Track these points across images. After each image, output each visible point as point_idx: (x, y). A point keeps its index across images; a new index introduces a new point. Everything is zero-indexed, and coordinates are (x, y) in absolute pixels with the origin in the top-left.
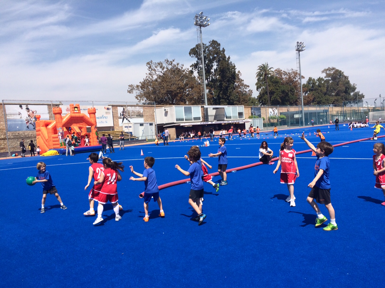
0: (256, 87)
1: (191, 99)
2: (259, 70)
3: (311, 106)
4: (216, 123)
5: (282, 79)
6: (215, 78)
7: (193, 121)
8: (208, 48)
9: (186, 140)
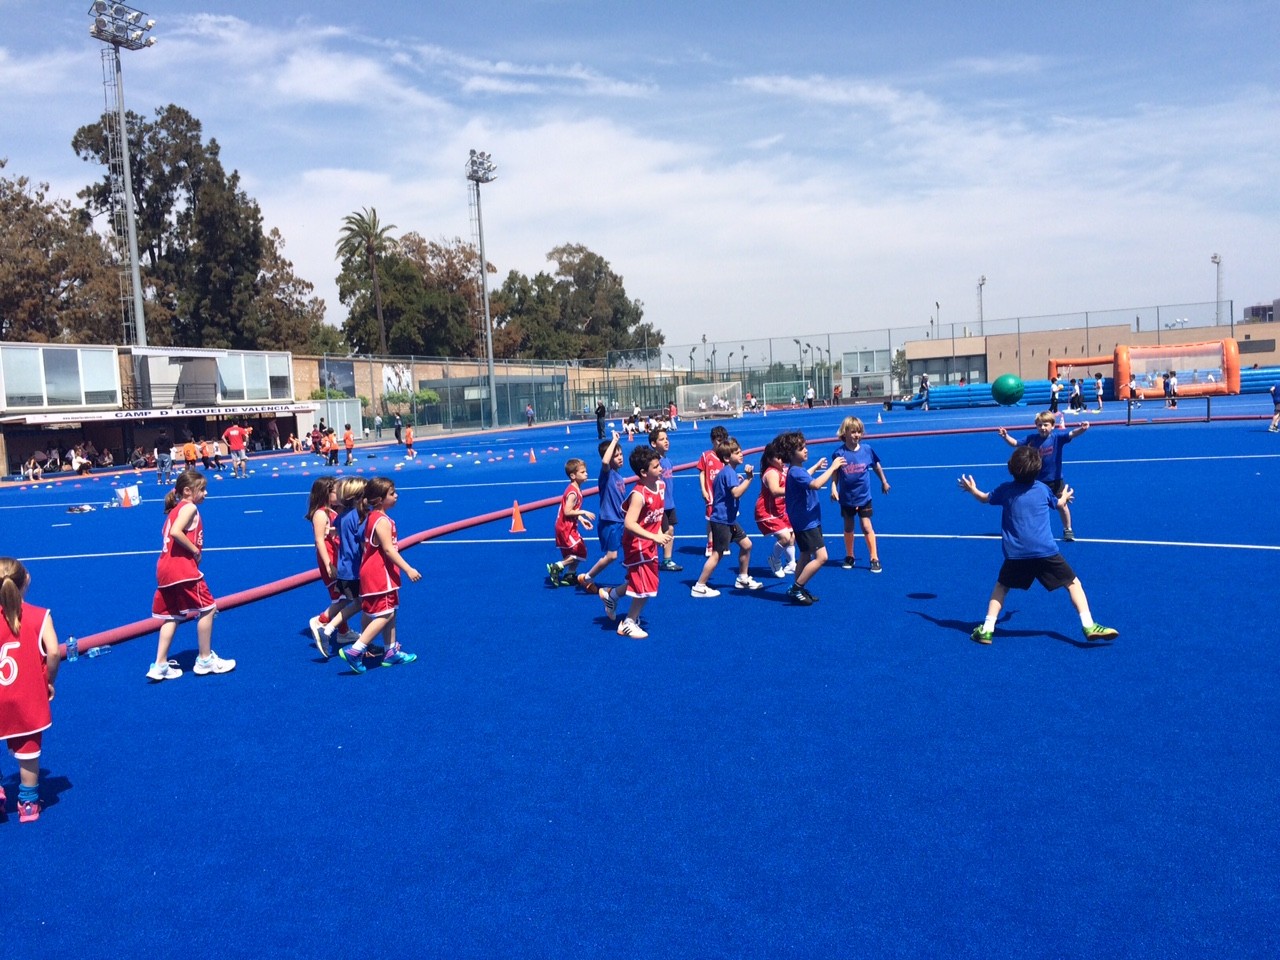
0: (337, 289)
1: (79, 319)
2: (348, 233)
3: (518, 362)
4: (181, 415)
5: (425, 268)
6: (180, 245)
7: (84, 405)
8: (151, 134)
9: (51, 480)
